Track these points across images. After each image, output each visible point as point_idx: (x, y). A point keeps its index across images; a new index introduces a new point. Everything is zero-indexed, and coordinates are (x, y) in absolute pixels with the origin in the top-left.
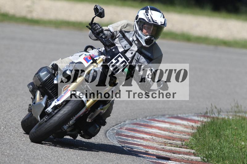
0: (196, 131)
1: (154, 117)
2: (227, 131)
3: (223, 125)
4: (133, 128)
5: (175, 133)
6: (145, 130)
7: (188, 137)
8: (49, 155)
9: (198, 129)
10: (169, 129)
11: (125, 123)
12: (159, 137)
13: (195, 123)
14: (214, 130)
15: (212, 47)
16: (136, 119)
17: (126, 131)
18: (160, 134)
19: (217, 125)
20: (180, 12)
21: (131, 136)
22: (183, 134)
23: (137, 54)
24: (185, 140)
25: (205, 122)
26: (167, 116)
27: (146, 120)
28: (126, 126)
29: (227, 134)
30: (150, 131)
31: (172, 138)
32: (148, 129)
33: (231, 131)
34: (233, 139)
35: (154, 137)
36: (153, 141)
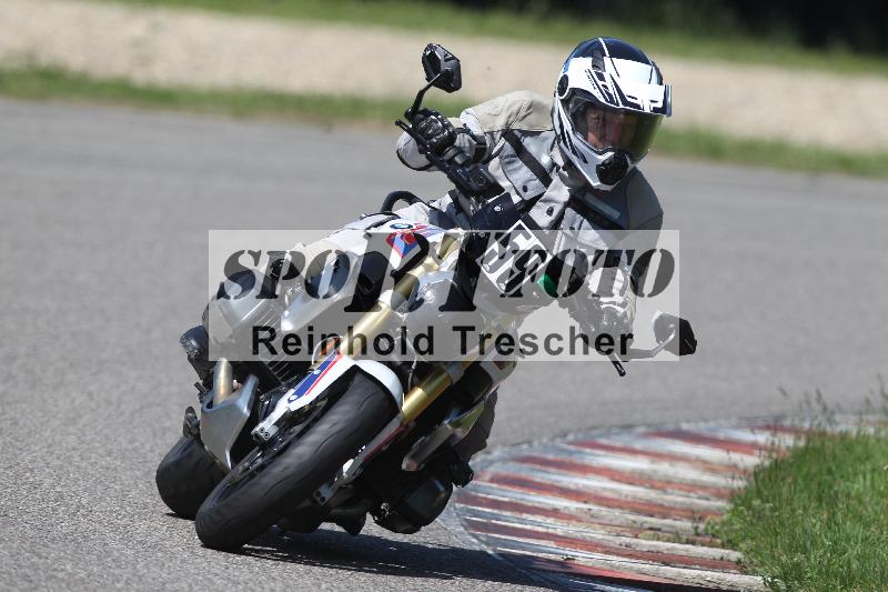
0: (747, 483)
1: (595, 433)
2: (859, 482)
5: (670, 490)
6: (561, 482)
7: (718, 504)
8: (215, 579)
9: (757, 473)
10: (649, 476)
11: (489, 457)
12: (614, 507)
15: (798, 179)
16: (530, 443)
17: (495, 485)
18: (615, 496)
21: (510, 503)
22: (701, 493)
23: (570, 212)
24: (706, 516)
26: (642, 430)
27: (565, 446)
28: (491, 469)
29: (858, 490)
30: (580, 486)
31: (661, 510)
32: (573, 477)
33: (872, 480)
34: (878, 508)
35: (595, 508)
36: (592, 520)
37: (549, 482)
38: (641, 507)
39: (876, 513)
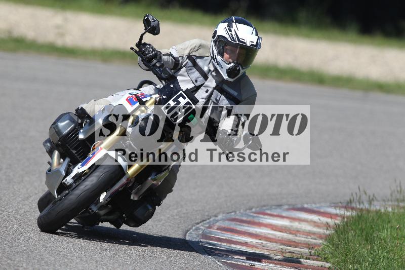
0: (333, 232)
1: (264, 208)
2: (385, 232)
3: (378, 222)
4: (229, 227)
5: (299, 235)
6: (249, 230)
7: (321, 241)
9: (337, 228)
10: (289, 228)
11: (217, 218)
12: (273, 242)
13: (331, 218)
14: (362, 230)
15: (358, 94)
16: (235, 212)
17: (219, 231)
19: (368, 221)
20: (308, 36)
21: (226, 239)
22: (312, 236)
23: (215, 92)
24: (315, 247)
25: (347, 217)
26: (286, 207)
27: (250, 214)
28: (217, 224)
29: (384, 236)
30: (258, 232)
31: (294, 244)
32: (255, 228)
33: (391, 232)
34: (393, 244)
35: (264, 242)
36: (264, 248)
37: (243, 230)
38: (286, 243)
39: (392, 246)
